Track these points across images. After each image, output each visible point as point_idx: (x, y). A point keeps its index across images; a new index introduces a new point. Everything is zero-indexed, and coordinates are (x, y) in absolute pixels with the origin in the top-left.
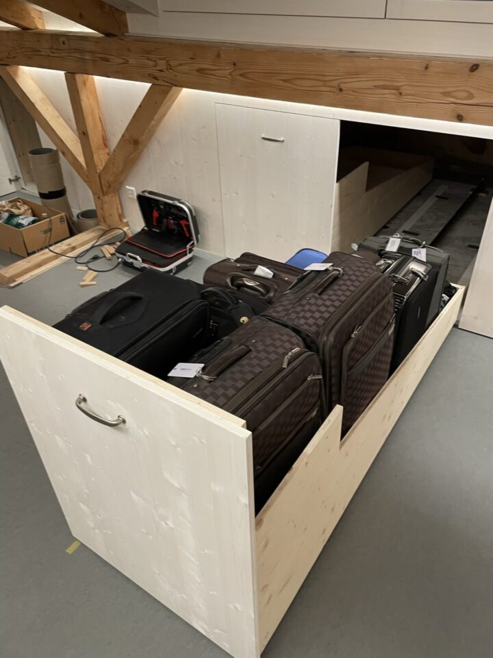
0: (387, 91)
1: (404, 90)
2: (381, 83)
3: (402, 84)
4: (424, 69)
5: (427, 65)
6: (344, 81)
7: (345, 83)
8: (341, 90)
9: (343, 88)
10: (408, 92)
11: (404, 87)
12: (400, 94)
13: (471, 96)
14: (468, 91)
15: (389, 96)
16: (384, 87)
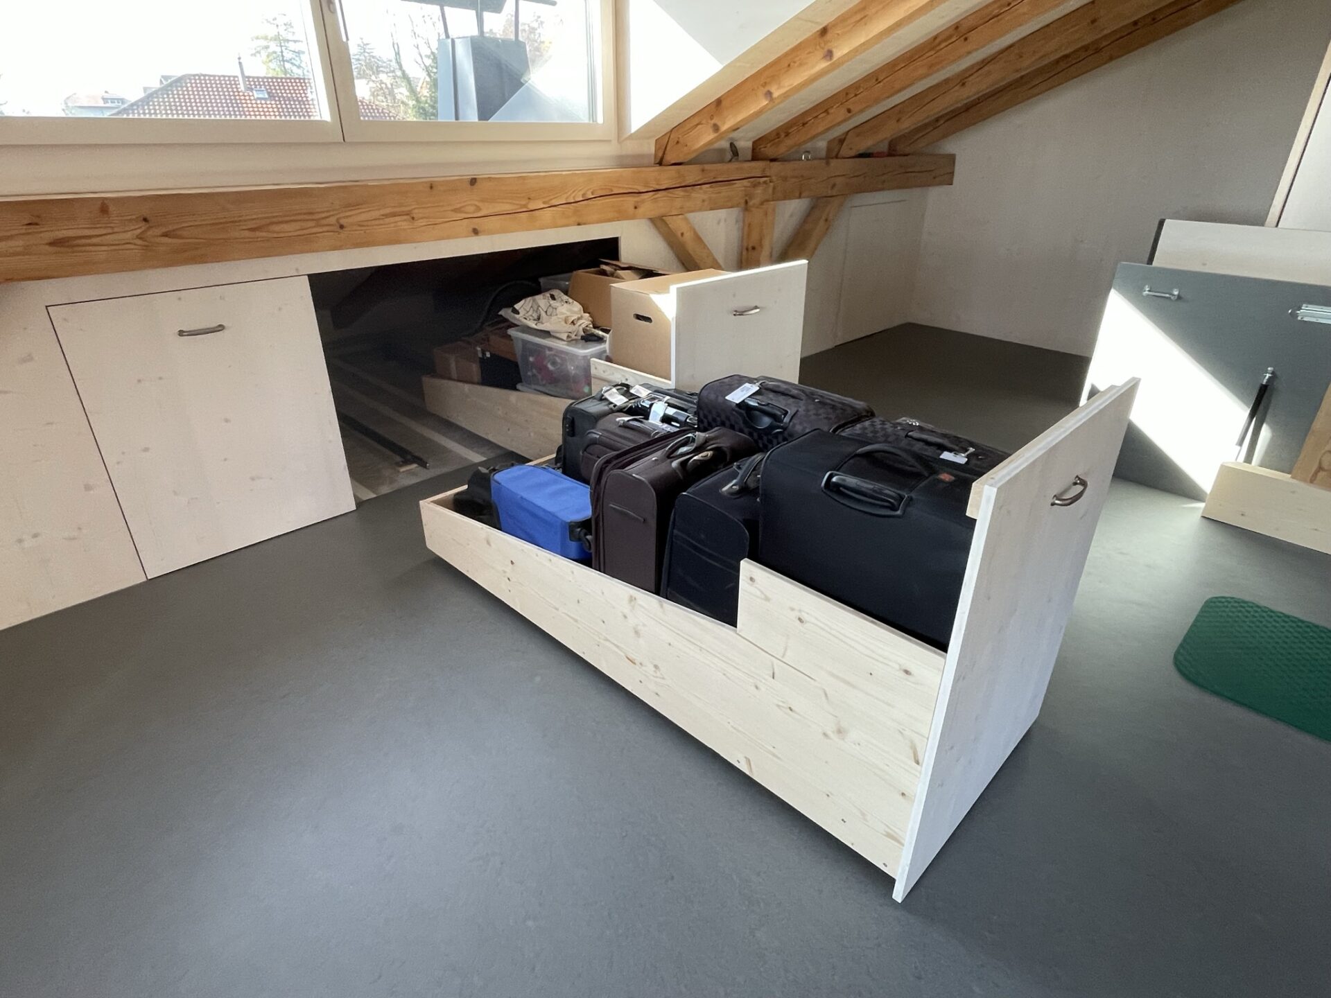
0: (397, 218)
1: (416, 214)
2: (387, 211)
3: (413, 207)
4: (429, 189)
5: (431, 184)
6: (342, 215)
7: (347, 217)
8: (342, 227)
9: (345, 224)
10: (421, 215)
11: (416, 211)
12: (413, 218)
13: (479, 209)
14: (476, 205)
15: (403, 223)
16: (394, 215)
